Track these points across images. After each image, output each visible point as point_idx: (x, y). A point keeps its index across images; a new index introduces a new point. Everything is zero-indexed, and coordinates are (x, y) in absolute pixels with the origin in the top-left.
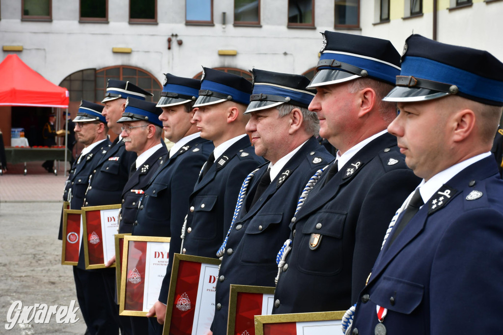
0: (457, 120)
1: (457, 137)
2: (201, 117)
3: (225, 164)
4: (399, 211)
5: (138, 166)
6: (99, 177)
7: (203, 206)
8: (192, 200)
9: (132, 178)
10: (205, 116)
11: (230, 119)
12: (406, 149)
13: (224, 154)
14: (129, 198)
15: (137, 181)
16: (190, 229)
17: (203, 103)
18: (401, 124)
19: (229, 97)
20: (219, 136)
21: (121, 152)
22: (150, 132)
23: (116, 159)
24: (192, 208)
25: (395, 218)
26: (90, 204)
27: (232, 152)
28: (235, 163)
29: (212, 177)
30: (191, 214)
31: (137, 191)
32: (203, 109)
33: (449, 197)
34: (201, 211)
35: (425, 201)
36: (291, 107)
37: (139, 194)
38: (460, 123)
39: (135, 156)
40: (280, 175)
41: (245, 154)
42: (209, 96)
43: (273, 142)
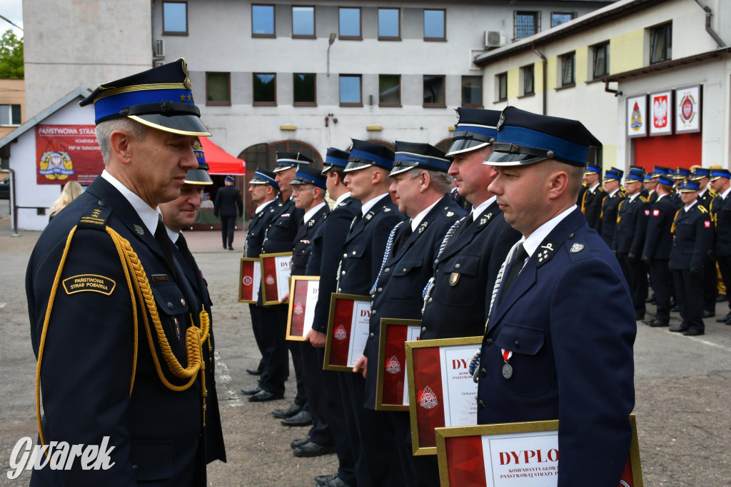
0: (552, 181)
1: (553, 195)
2: (350, 180)
3: (371, 219)
4: (505, 264)
5: (306, 221)
6: (274, 230)
7: (354, 253)
8: (345, 248)
9: (301, 231)
10: (354, 178)
11: (375, 181)
12: (507, 206)
13: (372, 209)
14: (299, 247)
15: (305, 233)
16: (344, 272)
17: (353, 167)
18: (501, 184)
19: (374, 163)
20: (366, 196)
21: (291, 209)
22: (316, 193)
23: (288, 215)
24: (345, 255)
25: (502, 270)
26: (266, 253)
27: (377, 208)
28: (380, 217)
29: (361, 229)
30: (344, 260)
31: (305, 242)
32: (352, 173)
33: (552, 250)
34: (353, 258)
35: (531, 255)
36: (420, 170)
37: (307, 243)
38: (555, 182)
39: (303, 212)
40: (420, 226)
41: (387, 210)
42: (357, 162)
43: (408, 200)
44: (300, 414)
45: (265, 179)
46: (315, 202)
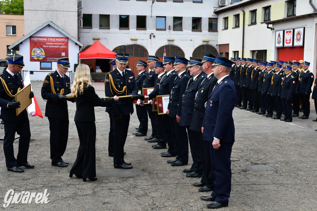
0: (221, 69)
3: (181, 78)
5: (158, 78)
6: (147, 81)
8: (174, 86)
9: (157, 81)
10: (176, 66)
11: (182, 67)
13: (181, 75)
14: (156, 85)
16: (173, 92)
19: (181, 62)
20: (179, 71)
21: (153, 74)
22: (161, 69)
23: (151, 76)
24: (174, 88)
27: (182, 75)
28: (183, 77)
29: (178, 80)
30: (173, 89)
32: (176, 65)
34: (176, 88)
36: (197, 65)
39: (157, 75)
40: (195, 79)
41: (185, 75)
42: (177, 62)
43: (194, 73)
44: (153, 139)
45: (142, 64)
46: (161, 72)
